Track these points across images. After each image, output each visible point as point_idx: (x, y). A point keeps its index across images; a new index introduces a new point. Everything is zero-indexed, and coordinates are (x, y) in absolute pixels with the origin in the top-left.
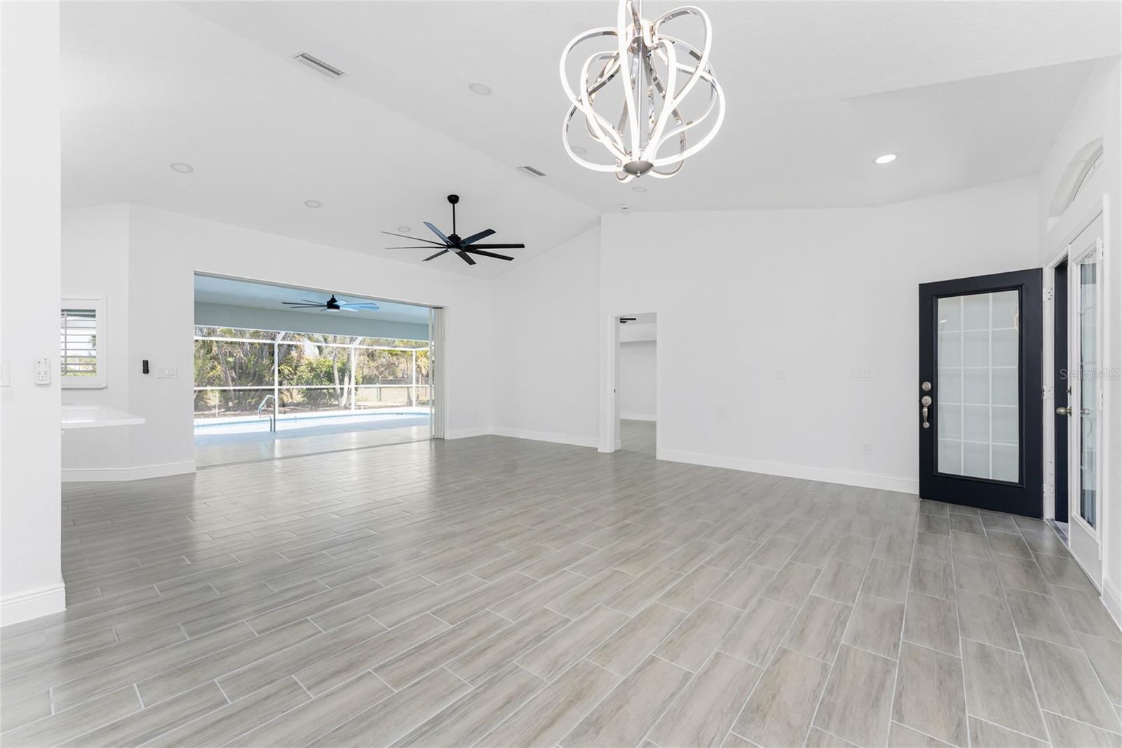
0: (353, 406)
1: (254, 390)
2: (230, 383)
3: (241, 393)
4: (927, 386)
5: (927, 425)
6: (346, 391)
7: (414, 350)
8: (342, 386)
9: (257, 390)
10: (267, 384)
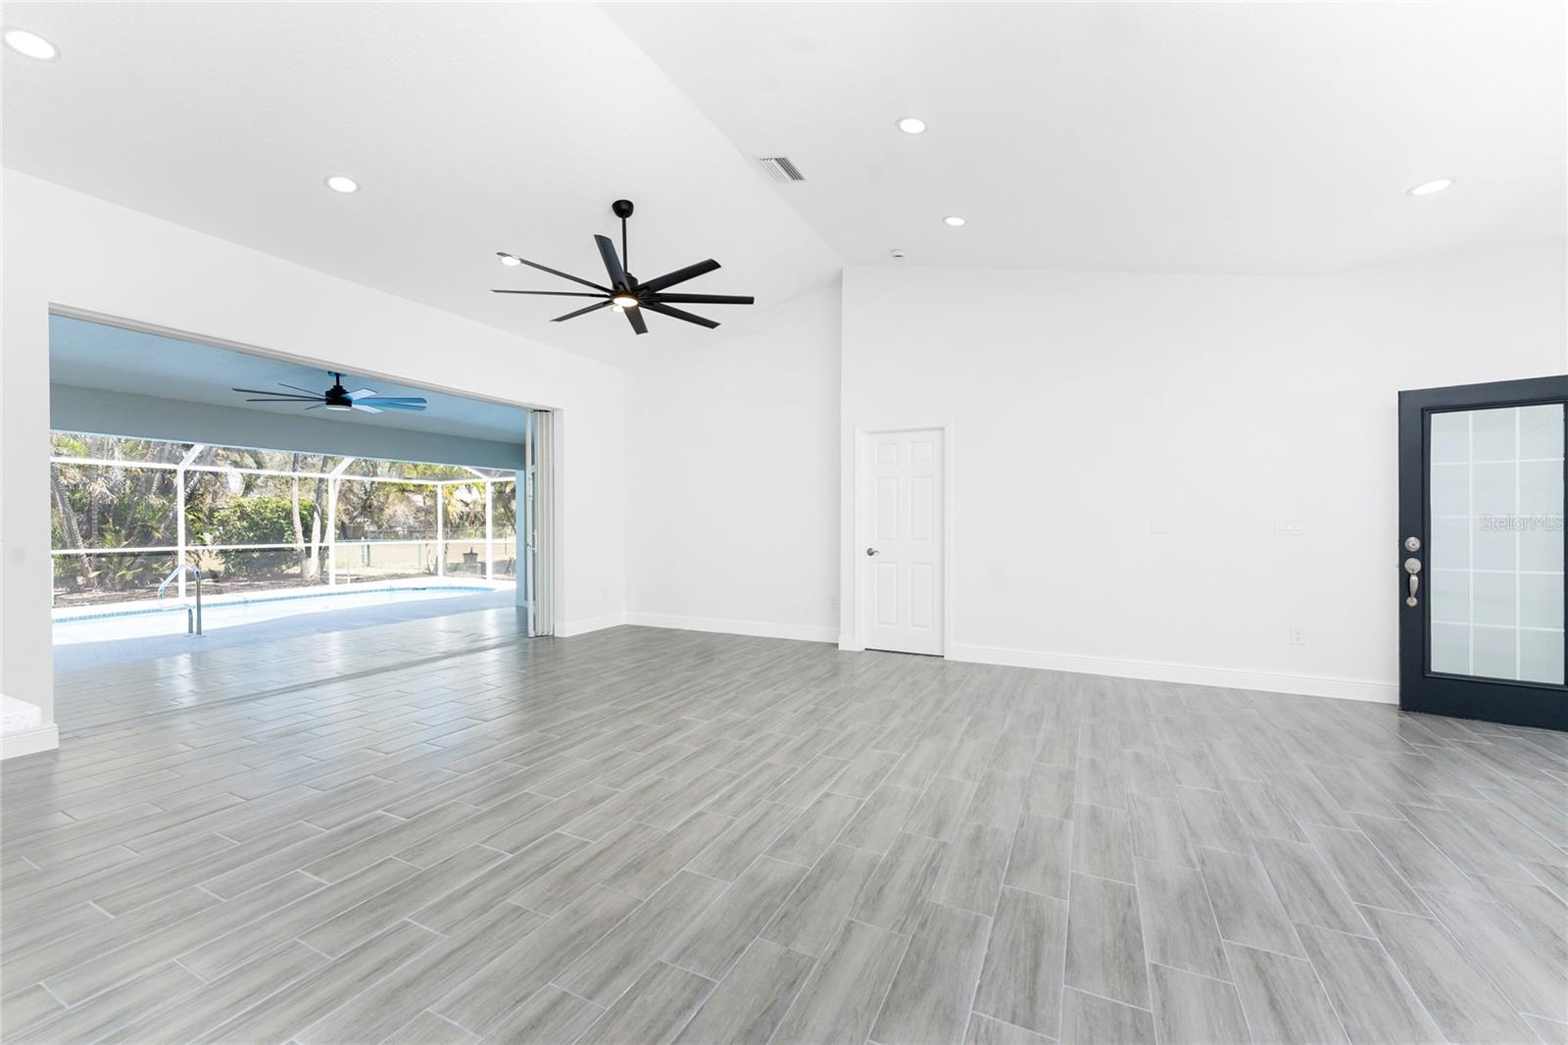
0: (332, 578)
1: (132, 554)
2: (80, 543)
3: (103, 559)
4: (1413, 543)
5: (1412, 602)
6: (315, 552)
7: (439, 483)
8: (308, 545)
9: (139, 554)
10: (159, 543)
